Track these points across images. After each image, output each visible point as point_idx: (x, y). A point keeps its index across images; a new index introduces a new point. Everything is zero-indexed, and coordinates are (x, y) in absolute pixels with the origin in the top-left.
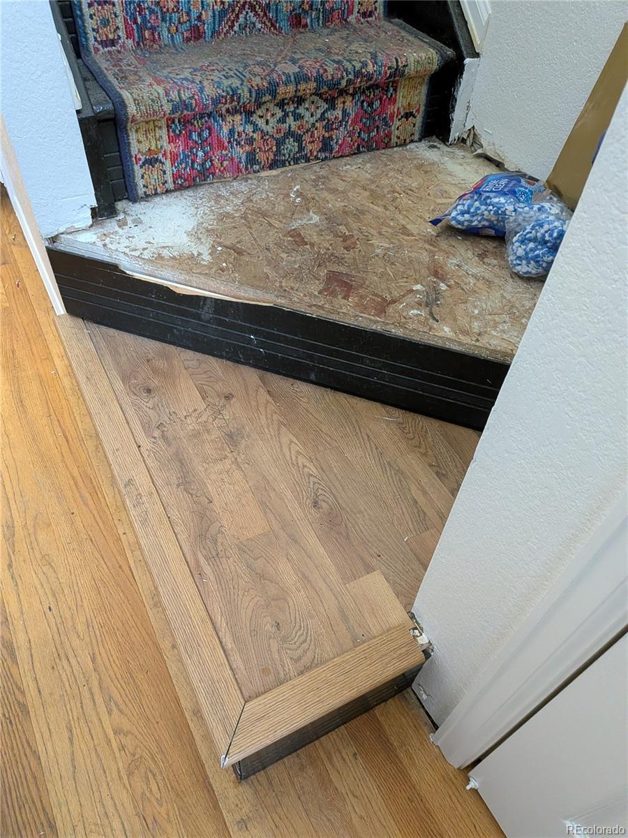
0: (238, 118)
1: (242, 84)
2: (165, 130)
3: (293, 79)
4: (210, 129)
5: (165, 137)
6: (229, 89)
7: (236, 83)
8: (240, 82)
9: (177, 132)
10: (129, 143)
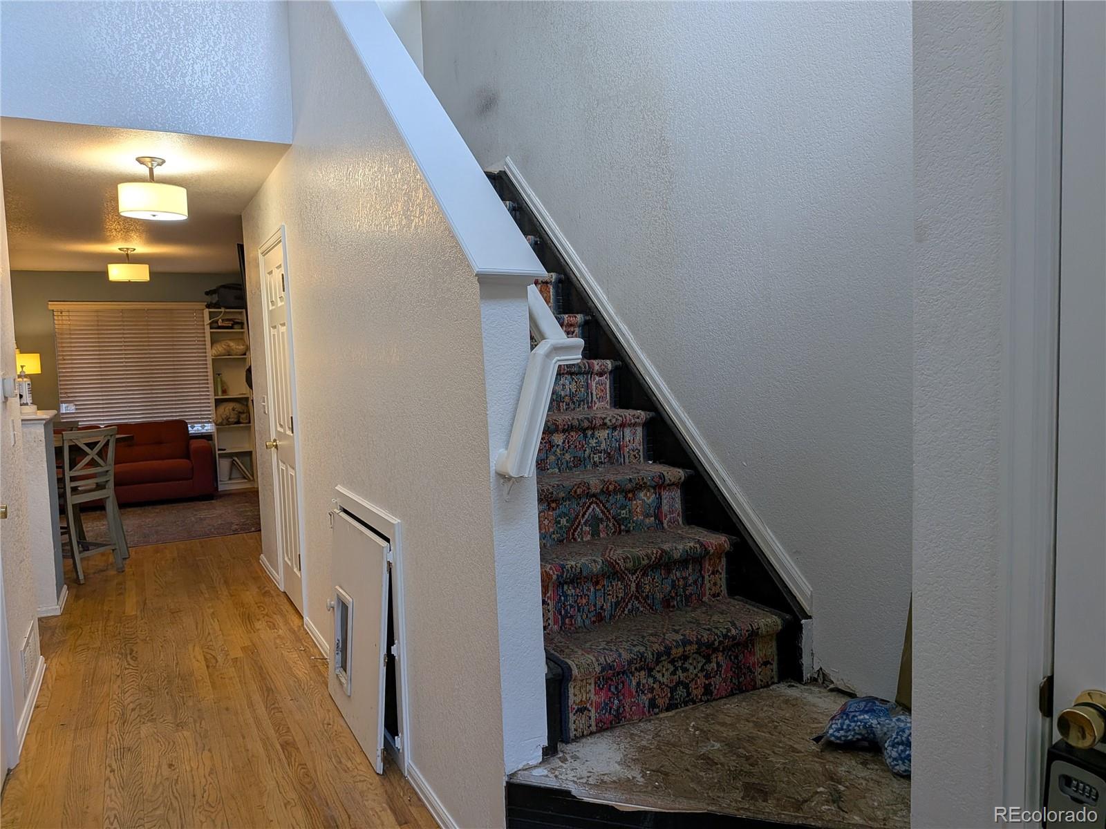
0: (643, 673)
1: (646, 650)
2: (593, 686)
3: (680, 643)
4: (623, 682)
5: (593, 691)
6: (638, 654)
7: (642, 649)
8: (645, 648)
9: (601, 686)
10: (568, 696)
